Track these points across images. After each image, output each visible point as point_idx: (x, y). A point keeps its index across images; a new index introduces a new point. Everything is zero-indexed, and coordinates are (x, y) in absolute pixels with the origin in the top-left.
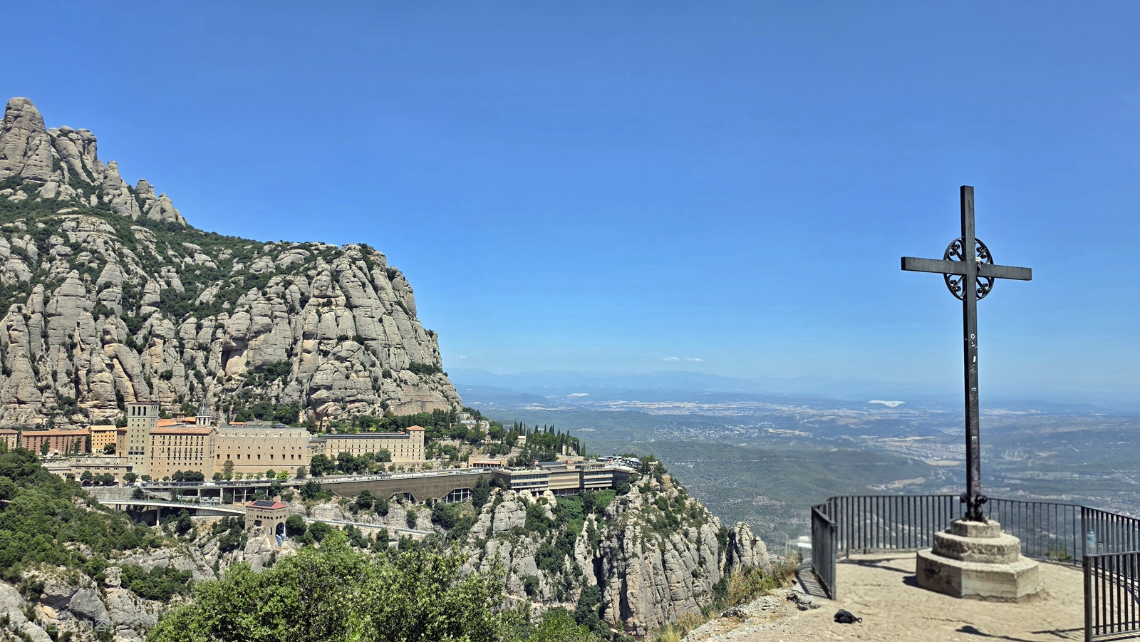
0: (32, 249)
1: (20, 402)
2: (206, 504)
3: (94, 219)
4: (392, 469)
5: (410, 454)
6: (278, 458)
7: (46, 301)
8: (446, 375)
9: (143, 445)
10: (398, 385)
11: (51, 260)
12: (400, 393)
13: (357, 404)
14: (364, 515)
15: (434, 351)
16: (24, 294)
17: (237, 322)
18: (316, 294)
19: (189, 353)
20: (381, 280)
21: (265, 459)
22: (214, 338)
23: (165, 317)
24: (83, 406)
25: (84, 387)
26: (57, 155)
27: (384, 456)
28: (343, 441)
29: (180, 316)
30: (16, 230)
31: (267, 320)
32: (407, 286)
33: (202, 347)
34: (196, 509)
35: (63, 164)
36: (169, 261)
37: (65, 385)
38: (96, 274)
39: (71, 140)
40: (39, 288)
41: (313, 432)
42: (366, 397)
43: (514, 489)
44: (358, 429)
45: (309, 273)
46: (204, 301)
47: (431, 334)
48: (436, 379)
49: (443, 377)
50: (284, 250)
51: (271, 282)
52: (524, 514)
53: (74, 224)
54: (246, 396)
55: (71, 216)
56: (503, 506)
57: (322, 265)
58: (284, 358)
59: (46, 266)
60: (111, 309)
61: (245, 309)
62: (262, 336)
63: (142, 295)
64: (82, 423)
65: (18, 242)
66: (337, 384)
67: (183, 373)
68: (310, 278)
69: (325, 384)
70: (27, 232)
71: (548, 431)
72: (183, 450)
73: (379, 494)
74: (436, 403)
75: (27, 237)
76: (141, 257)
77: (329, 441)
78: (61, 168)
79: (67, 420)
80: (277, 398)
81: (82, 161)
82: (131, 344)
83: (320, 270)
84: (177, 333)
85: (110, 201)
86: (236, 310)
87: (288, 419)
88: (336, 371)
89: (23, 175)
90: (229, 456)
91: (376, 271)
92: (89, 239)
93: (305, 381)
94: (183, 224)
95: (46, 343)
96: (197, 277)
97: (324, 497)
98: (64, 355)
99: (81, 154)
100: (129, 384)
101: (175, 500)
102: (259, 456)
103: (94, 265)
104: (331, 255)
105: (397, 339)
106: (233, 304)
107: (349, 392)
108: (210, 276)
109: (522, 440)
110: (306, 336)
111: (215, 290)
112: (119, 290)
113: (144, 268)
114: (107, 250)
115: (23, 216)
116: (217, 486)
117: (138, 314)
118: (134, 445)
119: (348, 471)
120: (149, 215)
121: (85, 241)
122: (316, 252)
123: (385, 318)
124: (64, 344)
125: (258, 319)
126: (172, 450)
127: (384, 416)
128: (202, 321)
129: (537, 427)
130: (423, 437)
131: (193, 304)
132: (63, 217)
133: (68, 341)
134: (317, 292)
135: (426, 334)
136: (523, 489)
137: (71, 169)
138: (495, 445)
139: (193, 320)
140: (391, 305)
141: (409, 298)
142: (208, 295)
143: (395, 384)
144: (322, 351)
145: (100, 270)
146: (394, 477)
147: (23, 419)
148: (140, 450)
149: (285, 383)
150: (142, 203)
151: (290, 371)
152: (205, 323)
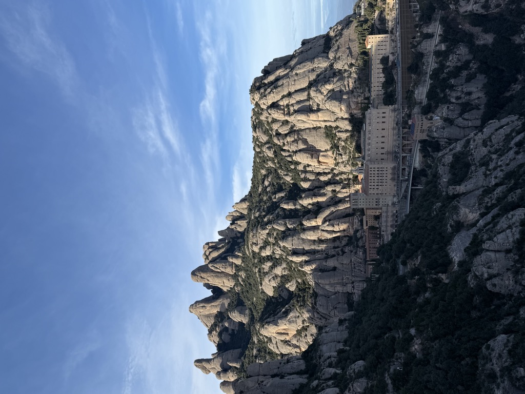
4: (394, 54)
11: (274, 254)
14: (424, 68)
16: (293, 264)
17: (302, 159)
22: (312, 171)
23: (301, 198)
27: (384, 61)
29: (300, 190)
36: (270, 198)
41: (368, 108)
45: (270, 122)
46: (291, 178)
49: (332, 30)
53: (254, 246)
59: (278, 257)
64: (362, 232)
65: (266, 270)
68: (273, 121)
70: (260, 266)
72: (378, 178)
73: (410, 60)
75: (263, 266)
76: (269, 212)
79: (360, 240)
82: (317, 212)
86: (295, 161)
90: (382, 154)
91: (266, 81)
97: (410, 95)
101: (408, 180)
102: (382, 137)
103: (275, 234)
106: (292, 162)
108: (277, 177)
112: (288, 221)
113: (275, 211)
115: (252, 269)
118: (375, 203)
119: (393, 82)
121: (263, 239)
126: (378, 184)
130: (373, 36)
131: (293, 184)
143: (337, 61)
146: (399, 52)
148: (378, 201)
149: (337, 128)
151: (330, 127)
152: (302, 176)
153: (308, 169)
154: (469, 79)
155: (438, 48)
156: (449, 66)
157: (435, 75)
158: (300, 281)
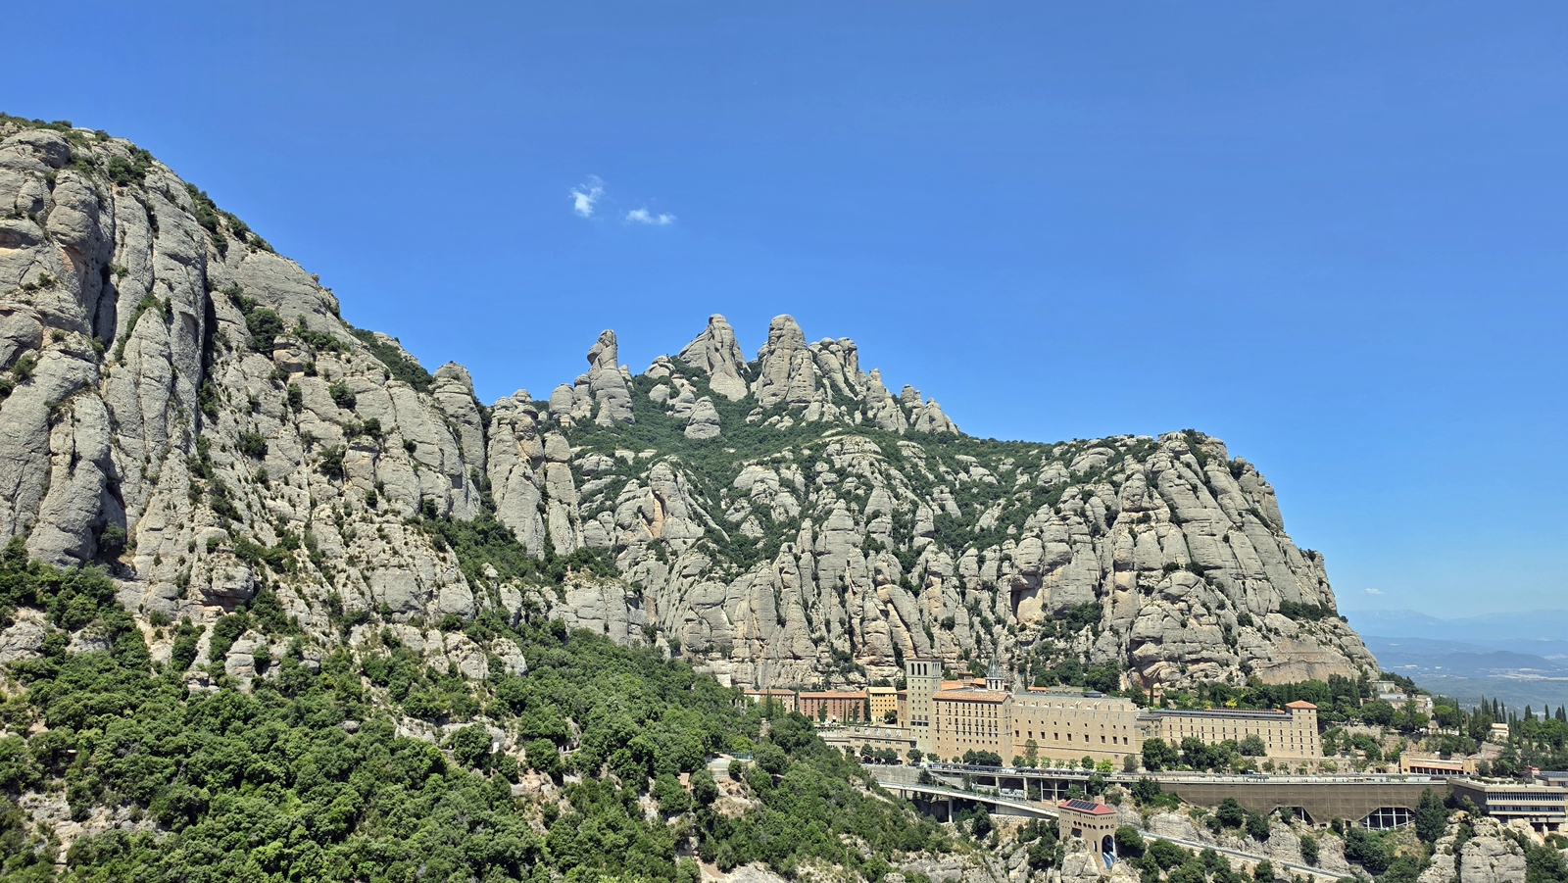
0: (799, 480)
1: (796, 658)
2: (1006, 799)
3: (858, 438)
4: (1268, 767)
5: (1297, 745)
6: (1095, 739)
7: (815, 539)
8: (1344, 619)
9: (926, 713)
10: (1265, 637)
11: (818, 490)
12: (1269, 649)
13: (1202, 665)
14: (1230, 837)
15: (1321, 583)
16: (794, 531)
17: (1026, 551)
18: (1127, 507)
19: (971, 594)
20: (1221, 478)
21: (1078, 741)
23: (941, 549)
24: (859, 662)
25: (858, 639)
26: (819, 372)
27: (1254, 747)
28: (1186, 720)
29: (957, 548)
30: (783, 460)
31: (1064, 547)
32: (1264, 484)
33: (987, 586)
34: (994, 805)
35: (826, 381)
37: (839, 637)
38: (863, 501)
39: (832, 352)
40: (807, 523)
41: (1141, 705)
42: (1215, 655)
43: (1496, 816)
44: (1208, 702)
45: (1115, 478)
46: (985, 527)
47: (1312, 556)
48: (1327, 627)
49: (1340, 624)
50: (1079, 450)
51: (1065, 496)
52: (1521, 861)
53: (838, 447)
54: (1046, 650)
55: (835, 438)
56: (1478, 845)
57: (1131, 464)
58: (1092, 598)
60: (882, 542)
61: (1034, 534)
62: (1060, 569)
63: (914, 523)
64: (860, 683)
65: (786, 474)
66: (1169, 635)
67: (967, 621)
68: (1116, 485)
69: (1152, 635)
70: (794, 461)
71: (1553, 716)
72: (973, 723)
73: (1251, 806)
74: (1331, 665)
75: (794, 466)
76: (910, 478)
77: (1166, 720)
78: (824, 386)
79: (843, 680)
80: (1087, 654)
81: (844, 375)
82: (905, 585)
83: (1129, 472)
84: (957, 568)
85: (875, 416)
86: (1023, 536)
87: (1105, 685)
88: (1166, 616)
89: (788, 399)
90: (1030, 733)
91: (1212, 467)
92: (855, 462)
93: (1122, 630)
94: (956, 432)
95: (818, 587)
96: (975, 497)
97: (1166, 803)
98: (836, 600)
99: (843, 367)
100: (906, 635)
101: (969, 790)
102: (1069, 735)
103: (860, 492)
104: (1143, 451)
105: (1255, 566)
107: (1189, 647)
109: (1501, 730)
110: (1118, 566)
111: (996, 512)
112: (888, 519)
113: (914, 491)
114: (873, 473)
115: (790, 444)
116: (1019, 775)
117: (910, 547)
118: (917, 713)
119: (1199, 766)
120: (917, 427)
121: (850, 465)
122: (1122, 449)
123: (1234, 535)
124: (835, 588)
125: (1051, 546)
126: (960, 722)
127: (1248, 685)
128: (984, 553)
129: (1528, 710)
130: (1315, 720)
131: (972, 531)
132: (827, 440)
133: (839, 583)
134: (1127, 504)
135: (1303, 556)
136: (1512, 817)
137: (834, 386)
138: (1448, 737)
139: (973, 551)
140: (1240, 515)
141: (1269, 502)
142: (988, 519)
143: (1259, 634)
144: (1143, 586)
145: (867, 496)
146: (1272, 780)
147: (799, 678)
148: (923, 720)
149: (1096, 634)
150: (908, 413)
151: (1101, 618)
153: (1005, 566)
155: (1279, 874)
157: (1214, 864)
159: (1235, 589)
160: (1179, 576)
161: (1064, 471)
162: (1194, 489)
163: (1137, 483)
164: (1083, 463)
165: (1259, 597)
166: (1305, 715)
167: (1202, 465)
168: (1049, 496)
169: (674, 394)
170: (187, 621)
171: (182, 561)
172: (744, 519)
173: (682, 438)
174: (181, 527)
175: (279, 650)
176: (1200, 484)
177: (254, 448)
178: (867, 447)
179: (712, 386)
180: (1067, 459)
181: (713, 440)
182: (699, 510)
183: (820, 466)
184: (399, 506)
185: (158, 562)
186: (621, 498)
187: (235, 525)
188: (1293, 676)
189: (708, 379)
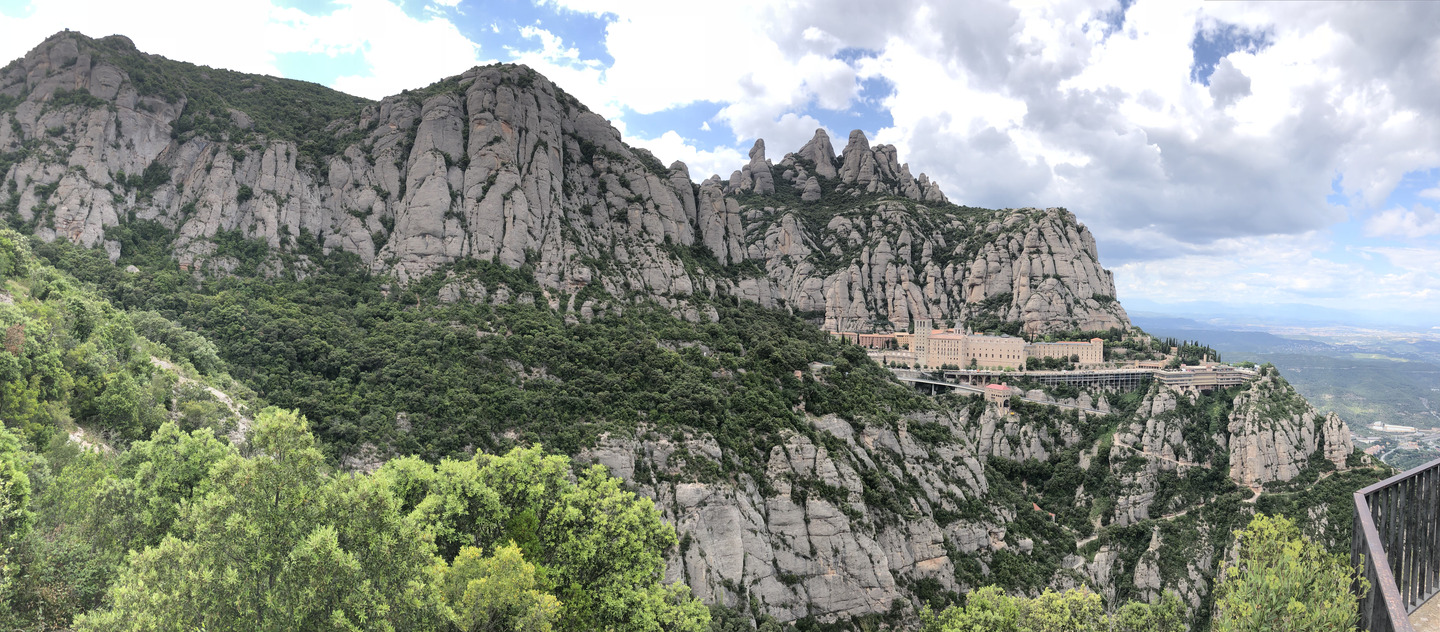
0: (863, 225)
1: (859, 317)
3: (895, 203)
4: (1080, 367)
5: (1094, 357)
6: (1005, 356)
7: (870, 256)
8: (1119, 303)
9: (923, 344)
10: (1085, 310)
11: (873, 230)
12: (1086, 315)
13: (1056, 322)
14: (1062, 398)
15: (1111, 285)
16: (859, 252)
17: (978, 265)
18: (1029, 245)
19: (949, 287)
20: (1072, 233)
21: (997, 357)
22: (964, 277)
23: (935, 263)
24: (891, 320)
25: (891, 308)
26: (876, 164)
28: (1047, 347)
30: (855, 213)
31: (997, 264)
32: (1091, 237)
33: (957, 283)
34: (955, 387)
35: (879, 169)
36: (938, 227)
37: (881, 307)
38: (896, 237)
39: (883, 153)
41: (1027, 340)
42: (1062, 318)
43: (1168, 384)
44: (1058, 338)
45: (1024, 230)
46: (958, 252)
47: (1109, 273)
48: (1112, 305)
49: (1117, 304)
50: (1008, 214)
51: (999, 238)
52: (1174, 402)
53: (884, 206)
54: (985, 315)
55: (883, 202)
56: (1159, 396)
57: (1032, 223)
58: (1008, 290)
59: (870, 234)
60: (905, 259)
61: (983, 257)
62: (994, 275)
63: (922, 249)
64: (891, 330)
65: (856, 221)
66: (1043, 308)
67: (946, 300)
68: (1024, 234)
69: (1035, 307)
70: (860, 214)
71: (1193, 343)
72: (946, 350)
73: (1072, 384)
74: (1112, 323)
75: (860, 217)
76: (921, 225)
77: (1038, 347)
78: (878, 172)
79: (882, 328)
80: (1004, 317)
81: (889, 166)
82: (916, 282)
83: (1031, 227)
84: (942, 274)
85: (905, 190)
86: (977, 258)
87: (1011, 331)
88: (1042, 298)
89: (858, 179)
90: (974, 354)
91: (1069, 227)
92: (893, 216)
93: (1021, 306)
94: (946, 201)
95: (871, 281)
96: (954, 236)
97: (1035, 385)
98: (880, 289)
99: (889, 162)
100: (916, 307)
101: (943, 380)
102: (993, 355)
103: (895, 232)
104: (1037, 217)
105: (1084, 276)
106: (976, 254)
107: (1051, 314)
108: (962, 236)
109: (1174, 350)
110: (1022, 274)
111: (964, 244)
112: (909, 247)
113: (923, 233)
114: (902, 222)
115: (859, 205)
116: (968, 373)
117: (920, 262)
118: (919, 344)
119: (1051, 367)
120: (926, 197)
121: (890, 217)
122: (1029, 215)
124: (880, 282)
125: (990, 263)
126: (940, 349)
127: (1075, 330)
128: (957, 266)
129: (1185, 341)
130: (1102, 346)
131: (951, 254)
132: (879, 202)
135: (1105, 272)
136: (1174, 384)
137: (884, 173)
138: (1154, 354)
139: (951, 265)
140: (1079, 252)
141: (1092, 246)
142: (959, 249)
143: (1082, 308)
144: (1033, 284)
145: (899, 234)
146: (1081, 372)
147: (860, 327)
148: (922, 348)
149: (1010, 308)
150: (922, 189)
151: (1012, 299)
152: (959, 267)
153: (967, 272)
154: (1044, 445)
155: (1081, 413)
156: (1061, 423)
157: (1052, 410)
158: (841, 259)
159: (1073, 287)
160: (1050, 280)
161: (1000, 225)
162: (1060, 238)
163: (1035, 233)
164: (1009, 222)
165: (1083, 292)
166: (1098, 344)
167: (1065, 226)
168: (990, 238)
169: (796, 175)
170: (564, 291)
171: (560, 264)
172: (833, 246)
173: (800, 201)
174: (558, 249)
175: (604, 305)
176: (1063, 236)
177: (587, 211)
178: (900, 207)
179: (817, 170)
180: (1001, 218)
181: (817, 201)
182: (809, 240)
183: (873, 218)
184: (653, 238)
185: (550, 265)
186: (767, 233)
187: (581, 248)
188: (1097, 328)
189: (815, 167)
